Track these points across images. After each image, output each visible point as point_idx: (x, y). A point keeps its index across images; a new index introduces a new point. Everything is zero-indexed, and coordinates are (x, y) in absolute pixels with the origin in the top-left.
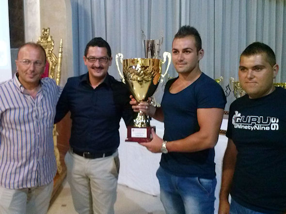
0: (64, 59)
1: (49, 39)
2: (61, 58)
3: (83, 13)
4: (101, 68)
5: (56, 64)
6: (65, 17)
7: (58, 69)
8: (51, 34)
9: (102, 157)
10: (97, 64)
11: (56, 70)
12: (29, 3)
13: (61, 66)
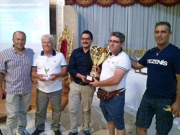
0: (74, 40)
1: (68, 31)
2: (73, 39)
3: (83, 19)
4: (86, 43)
5: (70, 42)
6: (75, 21)
7: (72, 44)
8: (68, 28)
9: (88, 85)
10: (85, 41)
11: (70, 45)
12: (59, 14)
13: (73, 43)
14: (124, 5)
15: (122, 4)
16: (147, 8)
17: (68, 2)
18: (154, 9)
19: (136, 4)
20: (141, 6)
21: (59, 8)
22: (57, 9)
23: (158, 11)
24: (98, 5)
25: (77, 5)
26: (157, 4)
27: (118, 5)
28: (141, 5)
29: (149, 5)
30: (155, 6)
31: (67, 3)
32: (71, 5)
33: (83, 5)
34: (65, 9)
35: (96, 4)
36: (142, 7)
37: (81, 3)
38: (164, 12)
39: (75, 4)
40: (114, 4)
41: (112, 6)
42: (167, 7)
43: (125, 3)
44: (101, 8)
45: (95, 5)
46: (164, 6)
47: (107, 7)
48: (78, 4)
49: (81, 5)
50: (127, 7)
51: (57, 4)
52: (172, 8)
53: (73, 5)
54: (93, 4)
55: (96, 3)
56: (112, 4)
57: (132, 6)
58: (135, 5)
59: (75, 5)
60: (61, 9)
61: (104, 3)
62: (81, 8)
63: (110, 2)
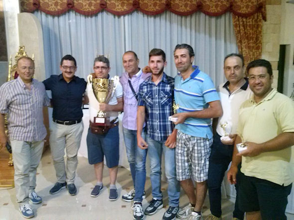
4: (70, 73)
6: (38, 38)
8: (26, 51)
9: (75, 123)
10: (68, 70)
12: (11, 28)
14: (118, 14)
15: (114, 11)
16: (152, 18)
17: (25, 7)
18: (163, 21)
19: (135, 12)
20: (144, 16)
21: (11, 17)
22: (7, 18)
23: (168, 23)
24: (77, 13)
25: (42, 12)
26: (166, 12)
27: (109, 13)
28: (144, 14)
29: (156, 14)
30: (163, 17)
31: (25, 9)
32: (32, 12)
33: (52, 12)
34: (20, 19)
35: (74, 12)
36: (146, 17)
37: (49, 9)
38: (178, 25)
39: (38, 11)
40: (102, 11)
41: (100, 15)
42: (182, 17)
43: (120, 11)
44: (83, 18)
45: (71, 13)
46: (176, 16)
47: (91, 17)
48: (44, 12)
49: (48, 13)
50: (122, 17)
51: (7, 10)
52: (188, 19)
53: (36, 12)
54: (69, 11)
55: (73, 10)
56: (99, 12)
57: (130, 16)
58: (135, 14)
59: (39, 13)
60: (14, 19)
61: (85, 10)
62: (50, 18)
63: (95, 9)
